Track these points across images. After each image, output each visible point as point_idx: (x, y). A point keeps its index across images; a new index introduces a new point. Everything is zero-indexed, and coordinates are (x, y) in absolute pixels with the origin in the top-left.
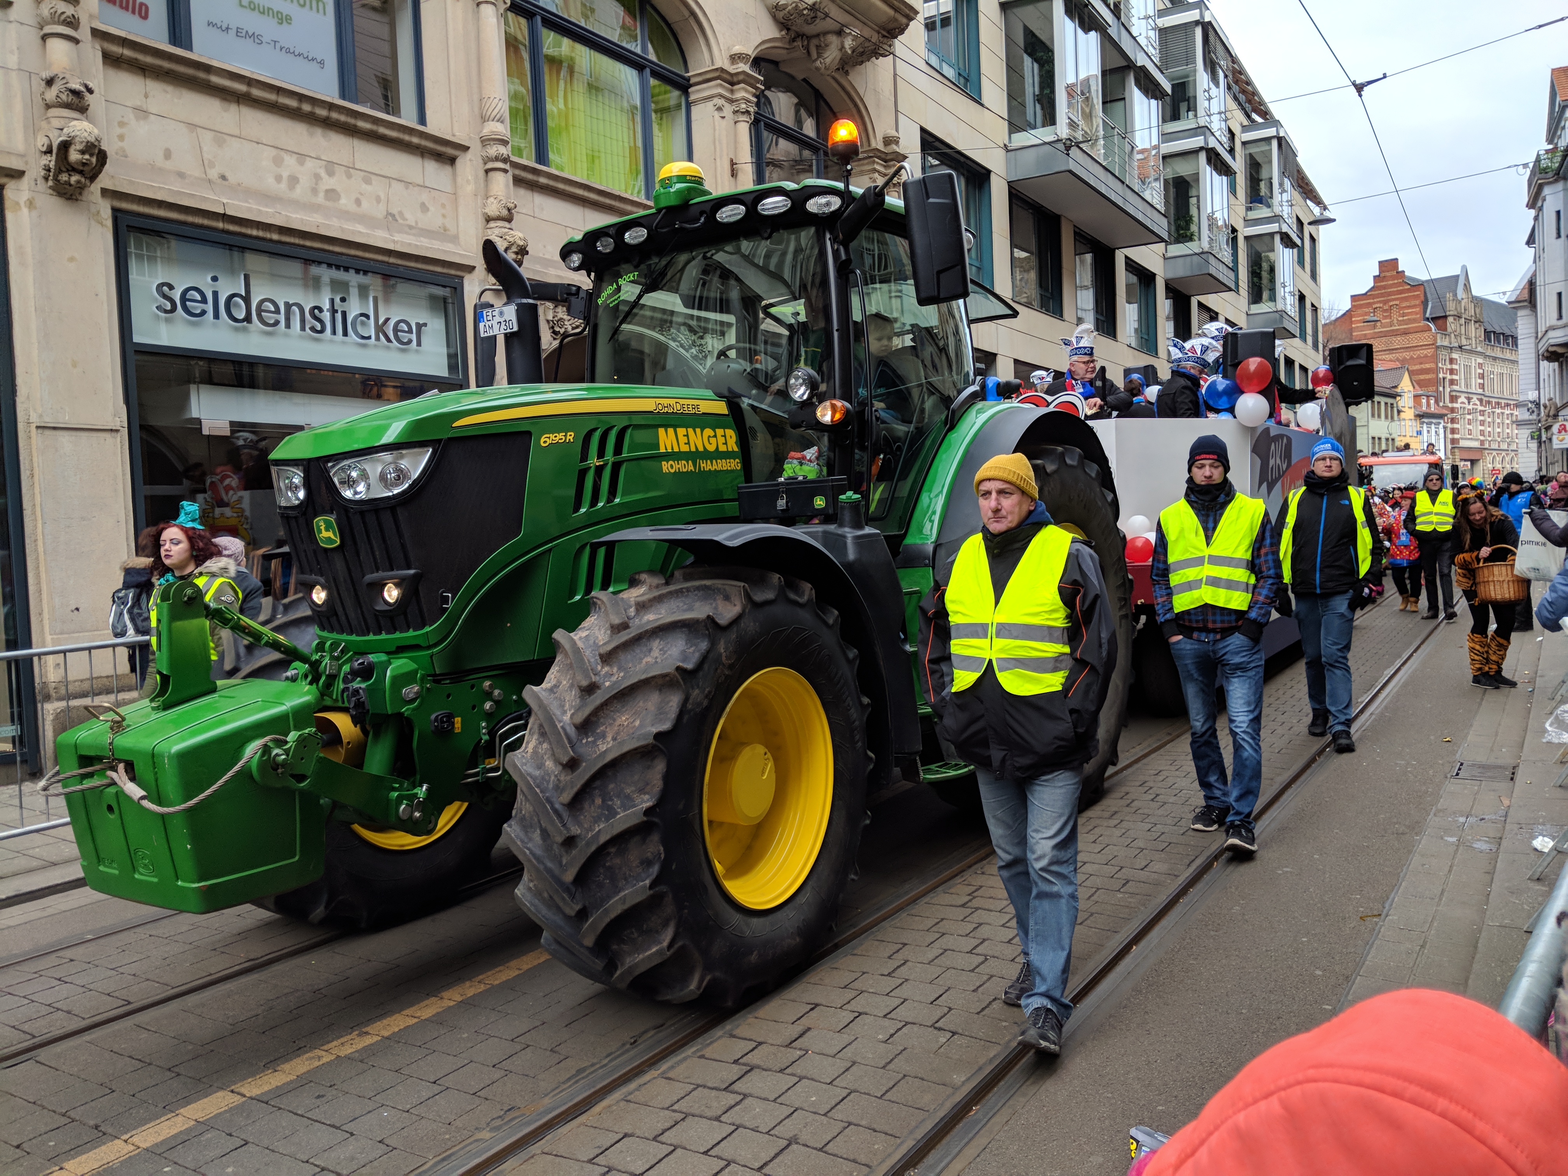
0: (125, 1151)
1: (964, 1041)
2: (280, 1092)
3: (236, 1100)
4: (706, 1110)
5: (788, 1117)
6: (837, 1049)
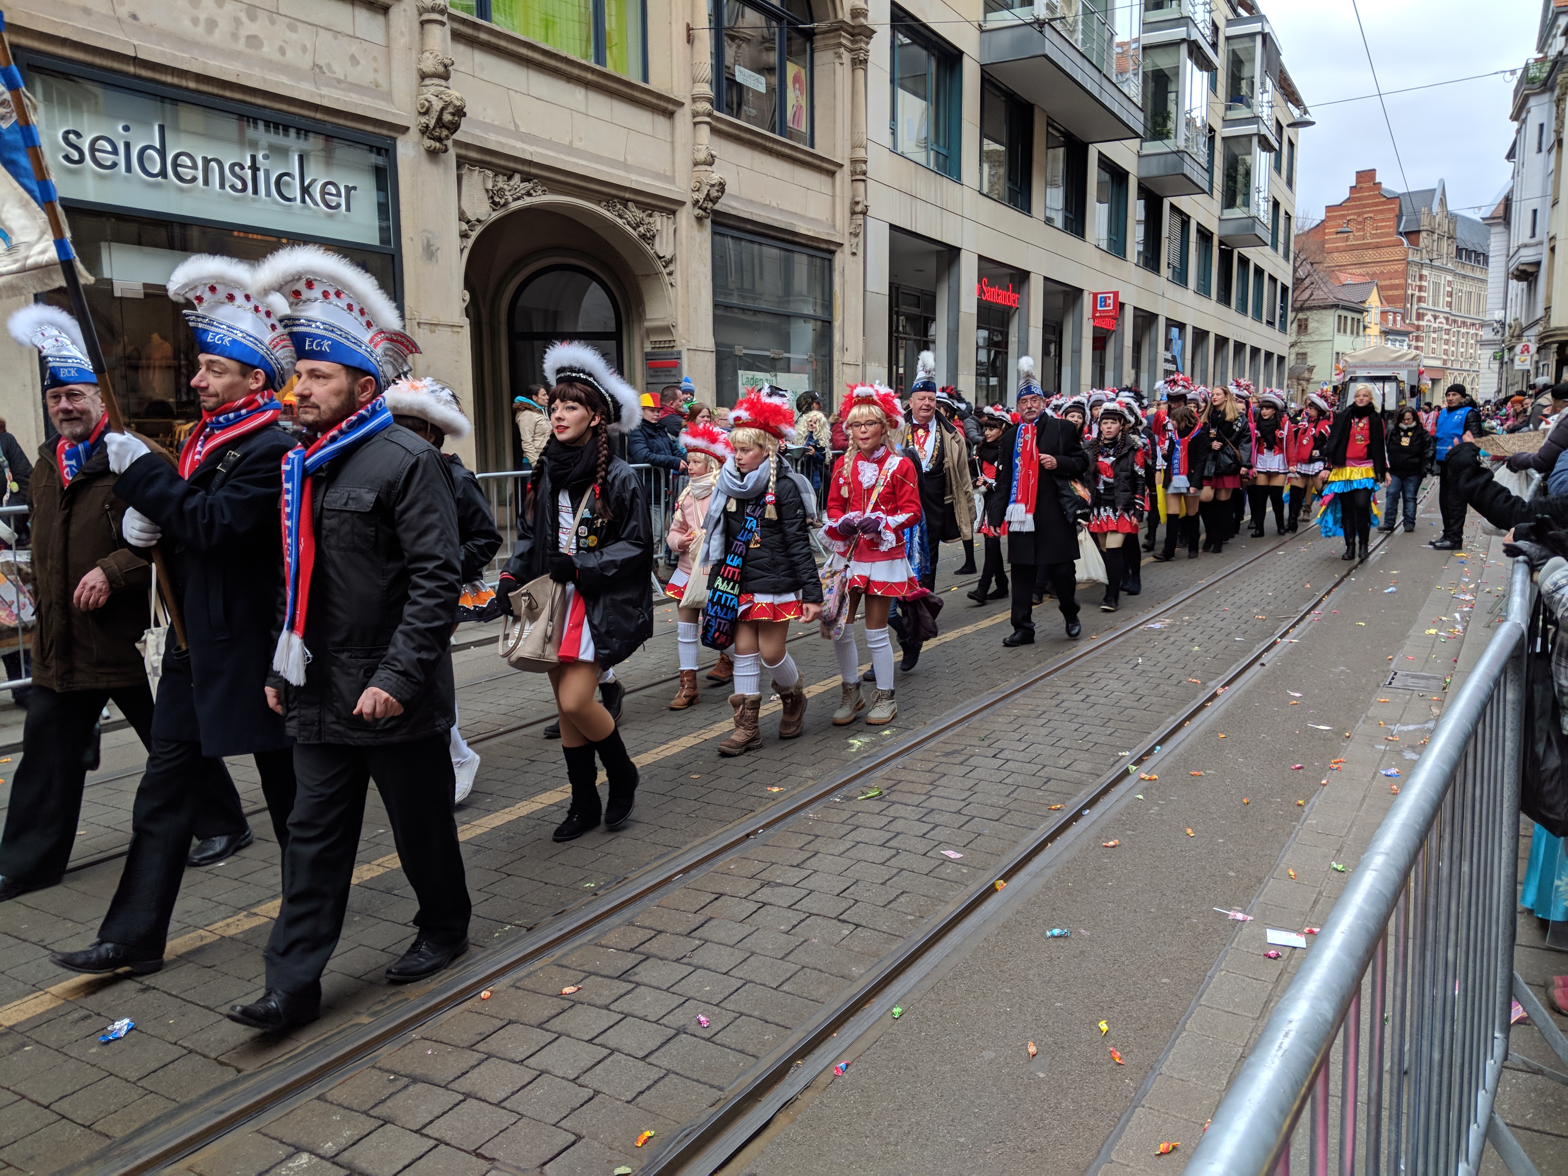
1: (866, 933)
4: (596, 998)
5: (678, 1007)
6: (738, 939)
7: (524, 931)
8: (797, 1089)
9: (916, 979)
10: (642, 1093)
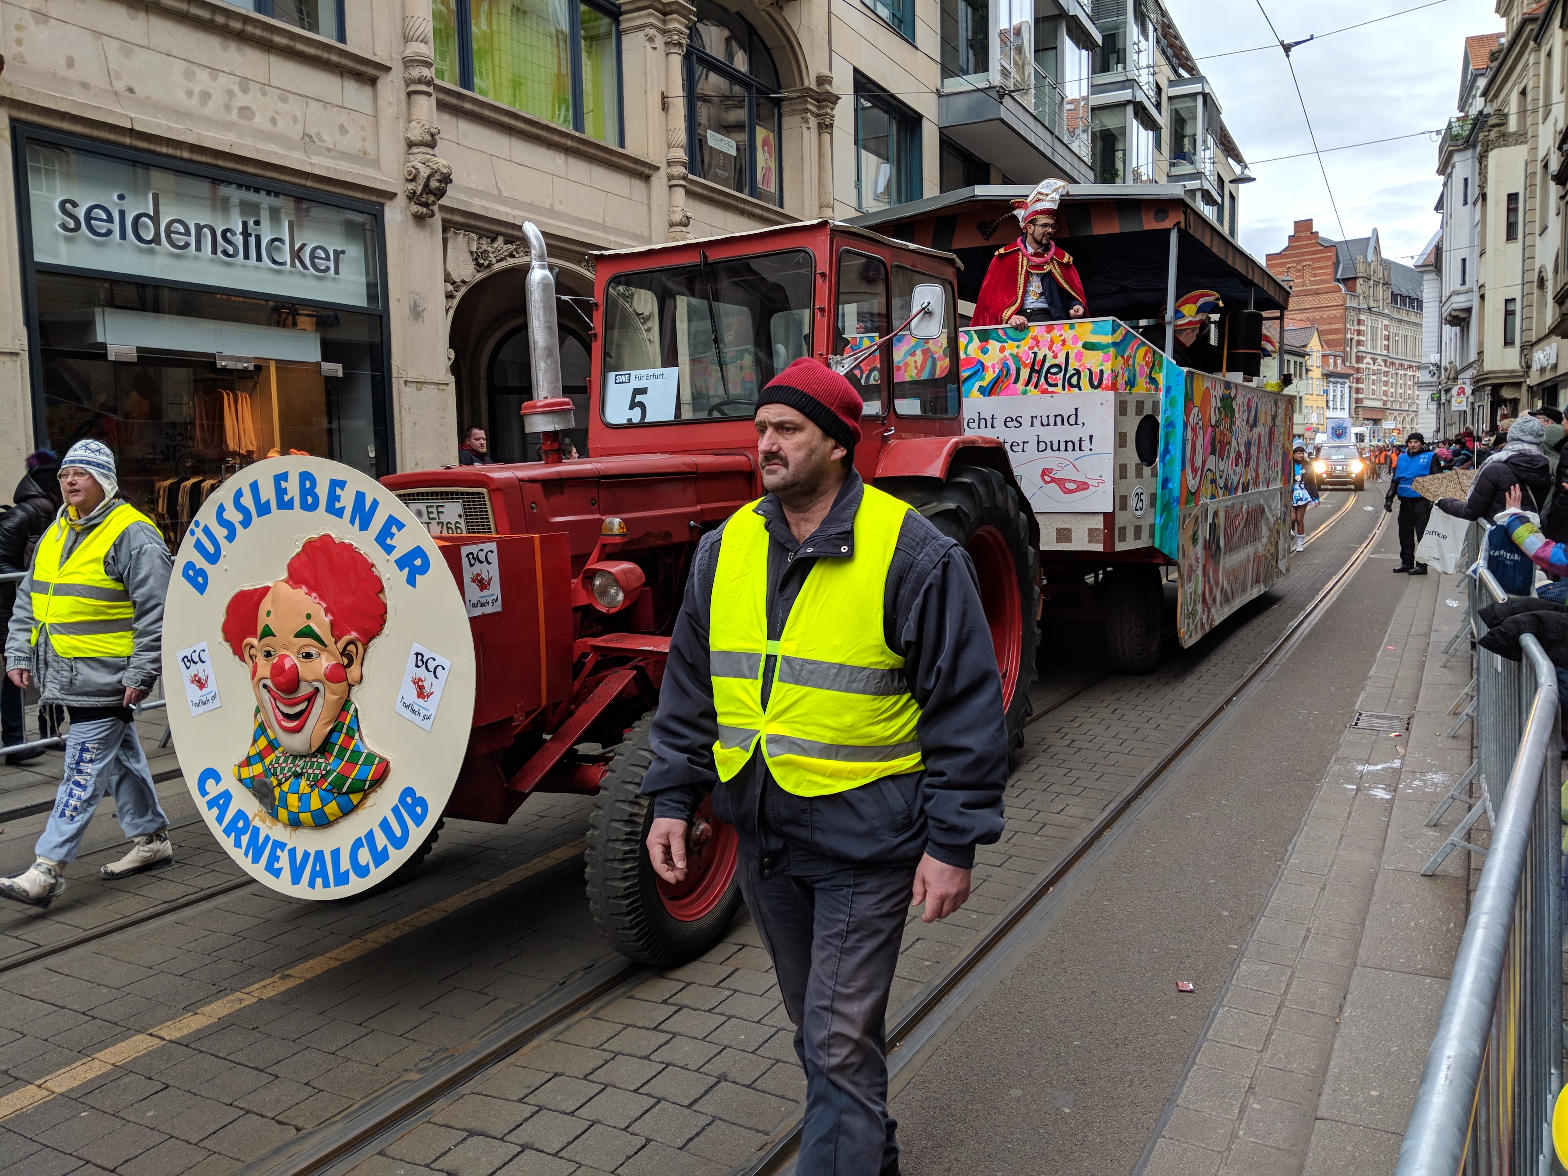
0: (39, 1097)
2: (200, 1035)
3: (155, 1043)
4: (636, 1049)
5: (716, 1055)
6: (764, 988)
7: (557, 987)
9: (939, 1023)
10: (691, 1139)
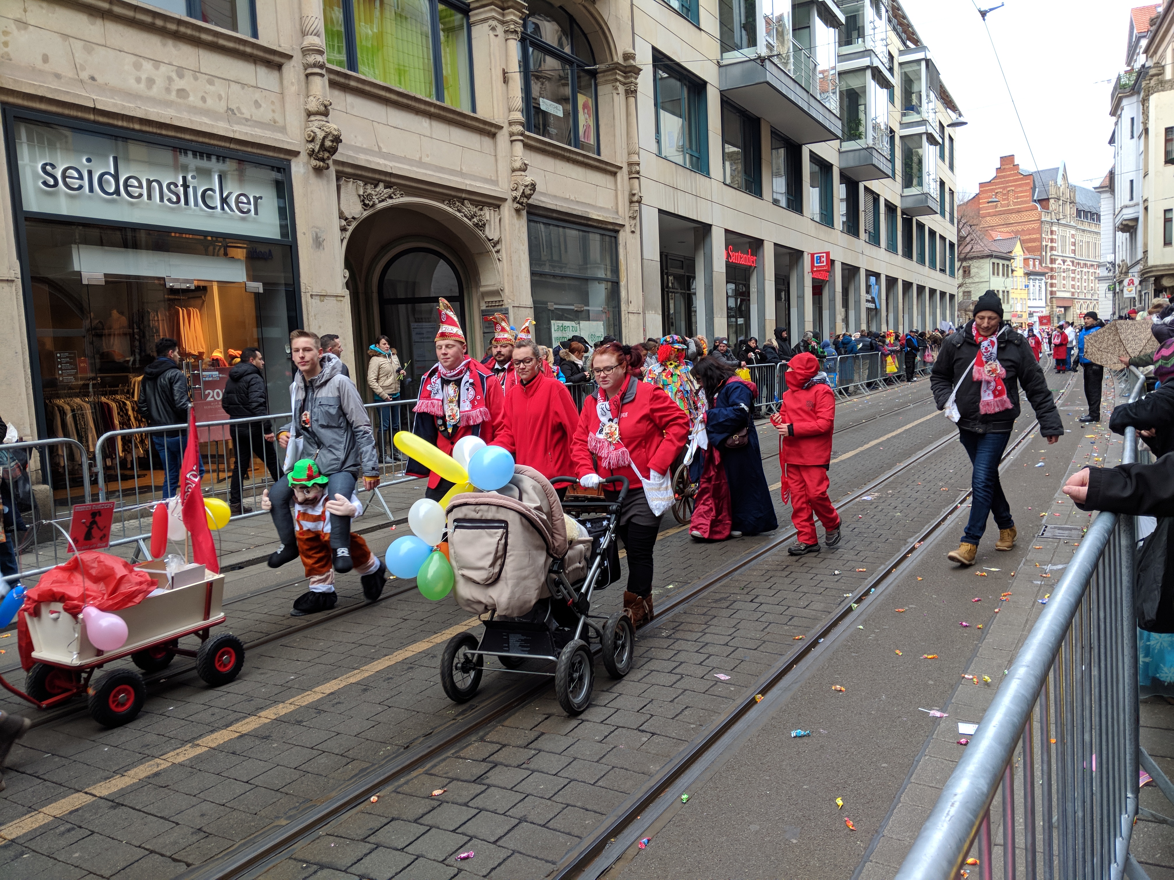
1: (660, 739)
2: (123, 792)
3: (89, 799)
4: (458, 798)
5: (520, 801)
6: (564, 748)
7: (402, 750)
8: (612, 860)
9: (698, 772)
10: (494, 868)
